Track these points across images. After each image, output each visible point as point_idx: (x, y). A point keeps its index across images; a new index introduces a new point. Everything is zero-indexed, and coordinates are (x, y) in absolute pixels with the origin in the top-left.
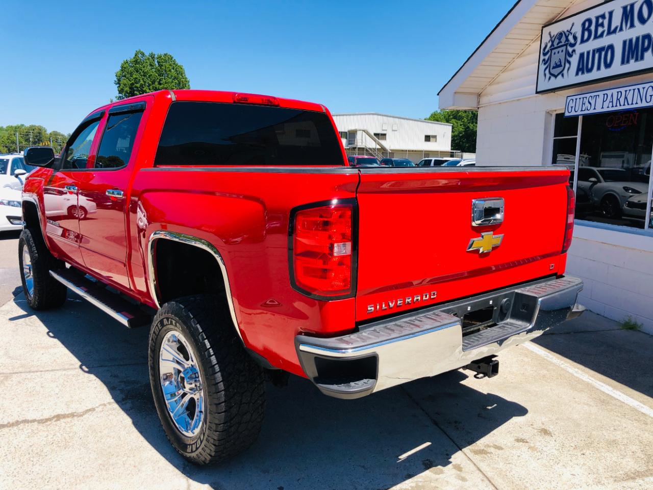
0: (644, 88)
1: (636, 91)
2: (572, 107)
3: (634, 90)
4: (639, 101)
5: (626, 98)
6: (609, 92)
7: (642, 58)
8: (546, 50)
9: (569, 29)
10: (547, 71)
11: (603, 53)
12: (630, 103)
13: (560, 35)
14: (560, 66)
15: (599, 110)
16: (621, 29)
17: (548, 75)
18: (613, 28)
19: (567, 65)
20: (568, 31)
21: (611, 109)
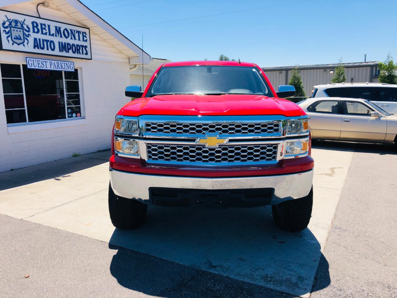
0: (68, 64)
1: (65, 64)
2: (32, 64)
3: (64, 63)
4: (68, 68)
5: (61, 66)
6: (53, 62)
7: (68, 52)
8: (6, 25)
9: (23, 21)
10: (10, 39)
11: (49, 43)
12: (64, 68)
13: (16, 22)
14: (20, 39)
15: (49, 68)
16: (56, 36)
17: (11, 42)
18: (51, 33)
19: (26, 41)
20: (21, 21)
21: (55, 69)
